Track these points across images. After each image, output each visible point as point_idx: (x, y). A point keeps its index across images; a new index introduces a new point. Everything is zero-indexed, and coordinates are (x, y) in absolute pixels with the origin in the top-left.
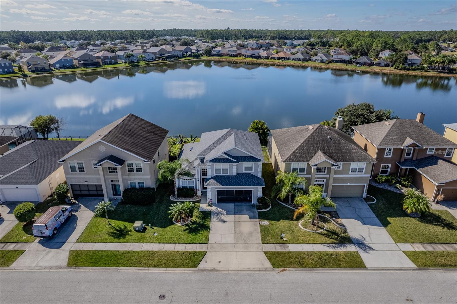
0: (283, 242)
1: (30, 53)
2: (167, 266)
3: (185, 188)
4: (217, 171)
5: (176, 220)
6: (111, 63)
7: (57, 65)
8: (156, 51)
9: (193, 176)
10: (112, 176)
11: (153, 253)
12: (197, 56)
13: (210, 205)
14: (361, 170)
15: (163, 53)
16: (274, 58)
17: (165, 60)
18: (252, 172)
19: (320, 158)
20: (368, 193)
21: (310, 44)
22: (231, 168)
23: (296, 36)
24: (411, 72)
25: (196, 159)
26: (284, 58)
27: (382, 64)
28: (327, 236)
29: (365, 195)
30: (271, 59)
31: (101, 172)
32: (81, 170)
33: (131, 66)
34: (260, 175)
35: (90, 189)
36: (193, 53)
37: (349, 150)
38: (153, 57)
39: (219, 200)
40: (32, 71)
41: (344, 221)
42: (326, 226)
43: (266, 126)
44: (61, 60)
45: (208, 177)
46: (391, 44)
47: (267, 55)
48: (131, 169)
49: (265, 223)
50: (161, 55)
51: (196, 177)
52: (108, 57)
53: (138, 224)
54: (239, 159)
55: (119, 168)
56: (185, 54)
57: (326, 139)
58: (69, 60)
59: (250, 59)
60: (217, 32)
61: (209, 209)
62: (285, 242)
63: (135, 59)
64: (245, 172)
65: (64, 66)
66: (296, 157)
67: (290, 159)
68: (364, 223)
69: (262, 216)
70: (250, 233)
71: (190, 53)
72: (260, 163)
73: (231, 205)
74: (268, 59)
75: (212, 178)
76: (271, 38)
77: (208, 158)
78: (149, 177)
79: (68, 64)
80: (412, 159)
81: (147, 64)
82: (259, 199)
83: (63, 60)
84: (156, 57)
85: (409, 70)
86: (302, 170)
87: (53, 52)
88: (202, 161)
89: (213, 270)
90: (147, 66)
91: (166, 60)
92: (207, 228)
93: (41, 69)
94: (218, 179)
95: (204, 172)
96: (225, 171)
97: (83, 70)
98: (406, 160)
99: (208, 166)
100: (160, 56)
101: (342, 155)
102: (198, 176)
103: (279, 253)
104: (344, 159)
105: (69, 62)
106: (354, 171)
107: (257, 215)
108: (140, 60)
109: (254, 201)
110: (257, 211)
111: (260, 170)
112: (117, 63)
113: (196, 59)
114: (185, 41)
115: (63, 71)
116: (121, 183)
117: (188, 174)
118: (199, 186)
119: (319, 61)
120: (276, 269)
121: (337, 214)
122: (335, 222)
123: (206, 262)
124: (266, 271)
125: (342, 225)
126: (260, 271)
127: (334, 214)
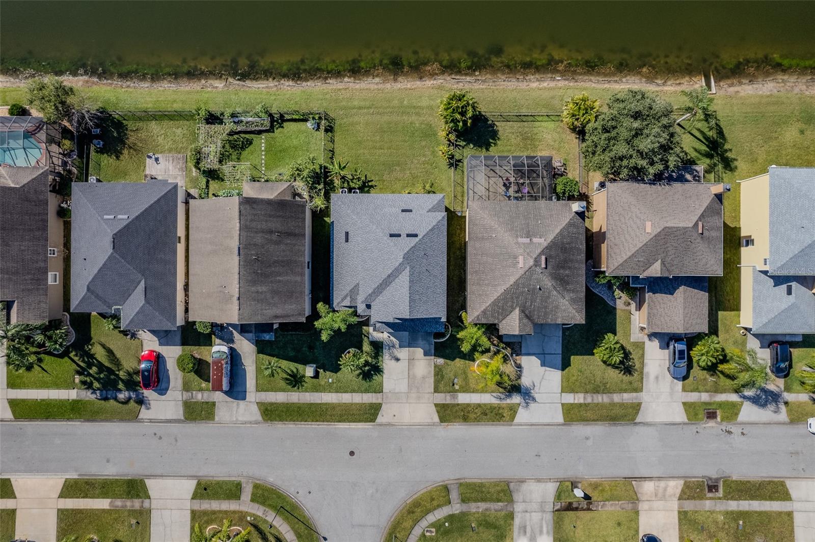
0: (454, 391)
49: (441, 360)
57: (533, 289)
61: (380, 336)
62: (457, 391)
68: (543, 362)
69: (438, 351)
70: (423, 377)
89: (389, 425)
92: (380, 371)
103: (448, 406)
107: (433, 349)
110: (433, 342)
120: (442, 424)
121: (521, 347)
122: (514, 361)
123: (383, 416)
124: (433, 425)
125: (519, 366)
126: (429, 425)
127: (517, 348)
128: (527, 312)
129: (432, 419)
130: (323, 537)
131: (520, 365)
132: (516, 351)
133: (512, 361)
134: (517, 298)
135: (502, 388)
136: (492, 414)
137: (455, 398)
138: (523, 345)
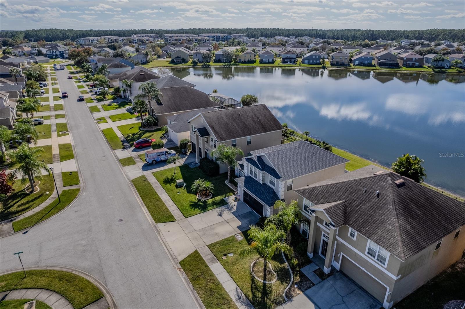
6: (413, 66)
7: (356, 62)
13: (237, 200)
22: (259, 174)
39: (245, 200)
40: (333, 65)
52: (412, 58)
54: (266, 168)
58: (369, 58)
63: (445, 64)
64: (269, 185)
65: (362, 63)
75: (246, 176)
79: (366, 62)
81: (460, 71)
83: (363, 57)
90: (458, 75)
93: (341, 63)
94: (248, 179)
96: (255, 175)
105: (368, 60)
108: (454, 66)
115: (360, 68)
120: (179, 265)
121: (310, 287)
122: (289, 289)
123: (165, 225)
124: (173, 259)
125: (289, 297)
126: (171, 256)
127: (305, 285)
128: (348, 210)
129: (180, 255)
130: (28, 231)
131: (292, 296)
132: (301, 285)
133: (288, 287)
134: (351, 193)
135: (252, 292)
136: (215, 300)
137: (212, 261)
138: (313, 288)
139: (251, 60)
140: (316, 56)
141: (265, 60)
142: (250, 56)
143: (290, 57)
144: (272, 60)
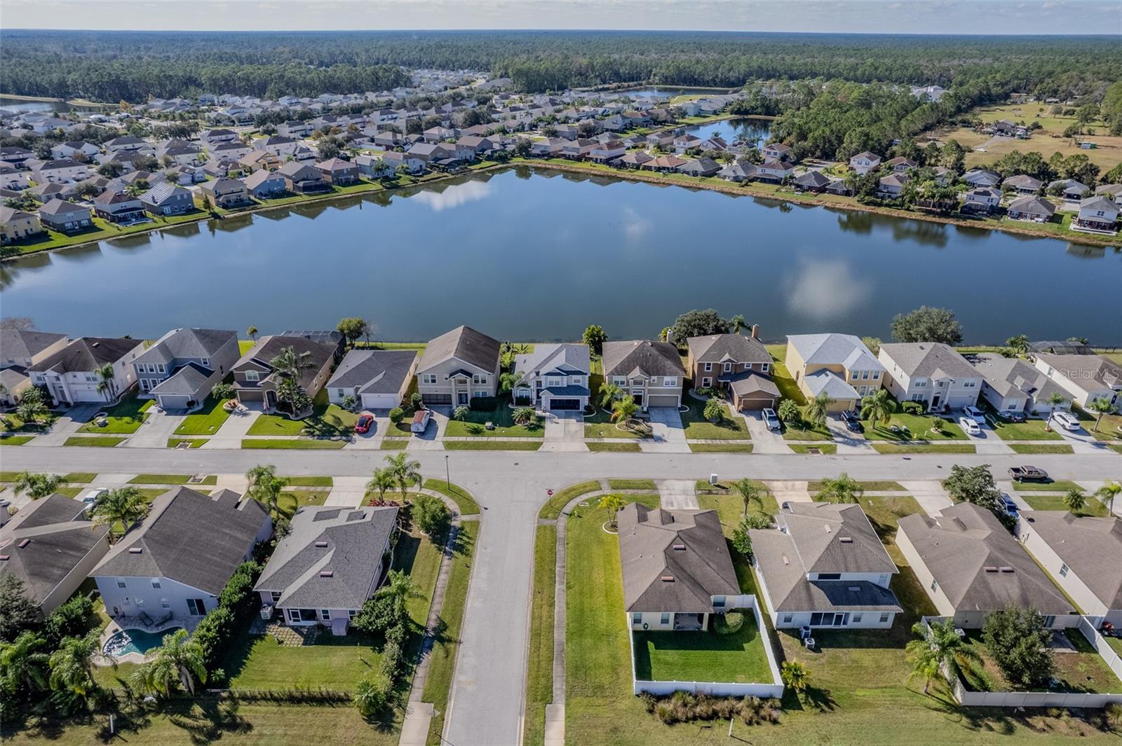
0: (600, 436)
1: (188, 155)
2: (516, 449)
3: (521, 397)
4: (551, 383)
5: (518, 422)
6: (349, 184)
8: (428, 153)
9: (529, 387)
10: (461, 387)
11: (504, 443)
12: (503, 159)
13: (544, 411)
14: (673, 383)
15: (440, 155)
16: (649, 168)
17: (443, 172)
18: (580, 384)
19: (636, 373)
20: (682, 403)
21: (739, 109)
22: (562, 381)
23: (717, 76)
24: (882, 211)
25: (531, 372)
26: (668, 168)
27: (840, 190)
28: (635, 433)
29: (679, 405)
30: (643, 169)
31: (453, 383)
32: (434, 381)
33: (386, 188)
34: (587, 387)
35: (439, 397)
36: (496, 151)
37: (664, 366)
38: (421, 166)
39: (552, 408)
40: (225, 207)
41: (653, 425)
42: (637, 427)
43: (602, 333)
44: (265, 181)
45: (543, 388)
46: (876, 139)
47: (636, 162)
48: (477, 382)
49: (589, 425)
50: (436, 159)
51: (532, 388)
52: (342, 170)
53: (489, 424)
54: (569, 373)
55: (469, 379)
56: (479, 155)
57: (646, 355)
59: (603, 169)
60: (538, 71)
61: (544, 414)
62: (603, 437)
63: (389, 173)
64: (574, 384)
65: (269, 192)
66: (618, 371)
67: (612, 373)
68: (668, 426)
69: (586, 420)
70: (576, 431)
71: (490, 153)
72: (587, 377)
73: (562, 411)
74: (638, 168)
75: (547, 389)
76: (660, 79)
77: (543, 371)
78: (492, 387)
79: (277, 190)
80: (730, 373)
81: (414, 182)
82: (586, 408)
83: (268, 182)
84: (427, 164)
85: (880, 205)
86: (622, 383)
87: (228, 151)
88: (538, 374)
89: (549, 452)
90: (414, 188)
91: (447, 172)
92: (543, 428)
94: (552, 390)
95: (539, 383)
96: (557, 383)
97: (303, 198)
98: (725, 374)
99: (543, 379)
100: (435, 162)
101: (658, 370)
102: (533, 386)
103: (596, 443)
104: (658, 374)
105: (279, 184)
106: (667, 384)
107: (583, 419)
108: (400, 175)
109: (582, 409)
110: (583, 417)
111: (587, 382)
112: (358, 182)
113: (501, 166)
114: (474, 112)
115: (270, 204)
116: (469, 393)
117: (524, 385)
118: (534, 396)
119: (731, 178)
139: (35, 230)
140: (182, 196)
141: (71, 224)
142: (29, 223)
143: (128, 207)
144: (87, 221)
